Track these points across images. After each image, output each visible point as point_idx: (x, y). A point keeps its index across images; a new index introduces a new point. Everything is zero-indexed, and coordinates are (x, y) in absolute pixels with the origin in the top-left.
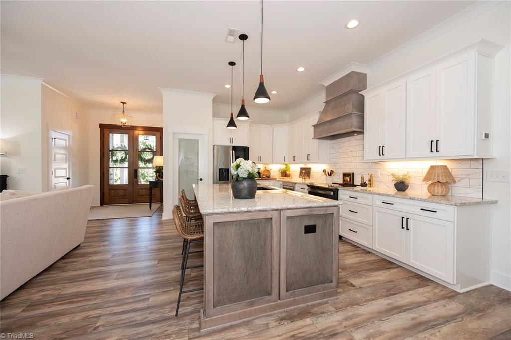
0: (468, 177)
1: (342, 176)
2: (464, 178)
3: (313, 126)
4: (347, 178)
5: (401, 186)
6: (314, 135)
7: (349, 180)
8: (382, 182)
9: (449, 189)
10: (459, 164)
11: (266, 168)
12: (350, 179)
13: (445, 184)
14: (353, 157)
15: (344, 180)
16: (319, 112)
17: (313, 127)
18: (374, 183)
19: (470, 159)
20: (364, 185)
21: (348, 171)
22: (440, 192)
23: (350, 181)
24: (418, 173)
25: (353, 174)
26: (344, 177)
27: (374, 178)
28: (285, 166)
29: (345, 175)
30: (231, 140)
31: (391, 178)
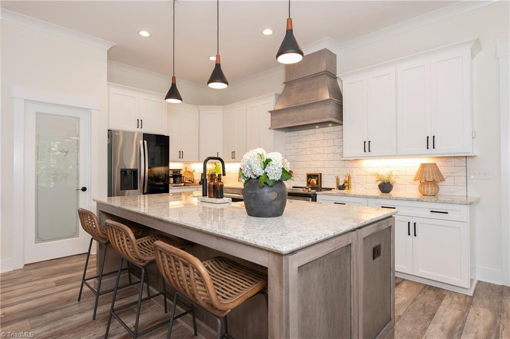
0: (454, 175)
1: (305, 178)
2: (449, 176)
3: (270, 112)
4: (313, 179)
5: (386, 187)
6: (271, 124)
7: (315, 182)
8: (359, 184)
9: (438, 188)
10: (444, 162)
11: (186, 168)
12: (317, 181)
13: (434, 182)
14: (320, 153)
15: (309, 183)
16: (276, 94)
17: (270, 114)
18: (352, 185)
19: (454, 157)
20: (341, 188)
21: (312, 171)
22: (430, 191)
23: (317, 183)
24: (401, 172)
25: (321, 174)
26: (308, 178)
27: (352, 179)
28: (214, 166)
29: (309, 176)
30: (140, 123)
31: (374, 179)
